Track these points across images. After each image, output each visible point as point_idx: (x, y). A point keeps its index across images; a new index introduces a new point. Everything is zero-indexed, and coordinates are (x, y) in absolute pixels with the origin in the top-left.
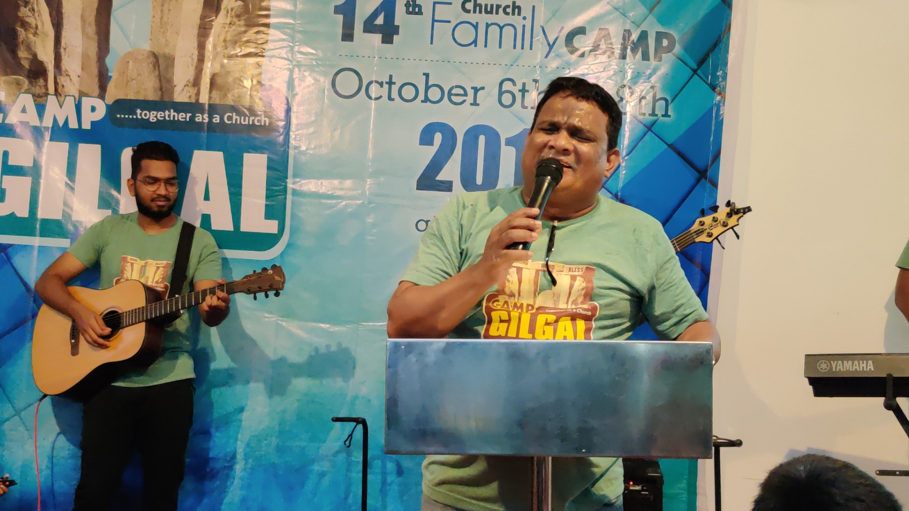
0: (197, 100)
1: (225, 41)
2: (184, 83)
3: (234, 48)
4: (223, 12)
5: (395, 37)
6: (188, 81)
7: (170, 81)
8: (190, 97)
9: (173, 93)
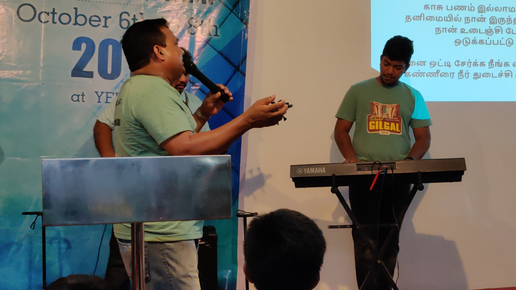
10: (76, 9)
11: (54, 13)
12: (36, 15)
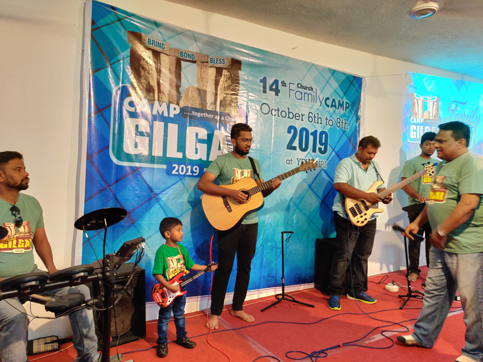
0: (216, 110)
1: (224, 87)
2: (210, 102)
3: (228, 91)
4: (223, 76)
5: (279, 94)
6: (212, 102)
7: (205, 101)
8: (213, 108)
9: (206, 106)
10: (288, 108)
11: (278, 110)
12: (270, 111)
